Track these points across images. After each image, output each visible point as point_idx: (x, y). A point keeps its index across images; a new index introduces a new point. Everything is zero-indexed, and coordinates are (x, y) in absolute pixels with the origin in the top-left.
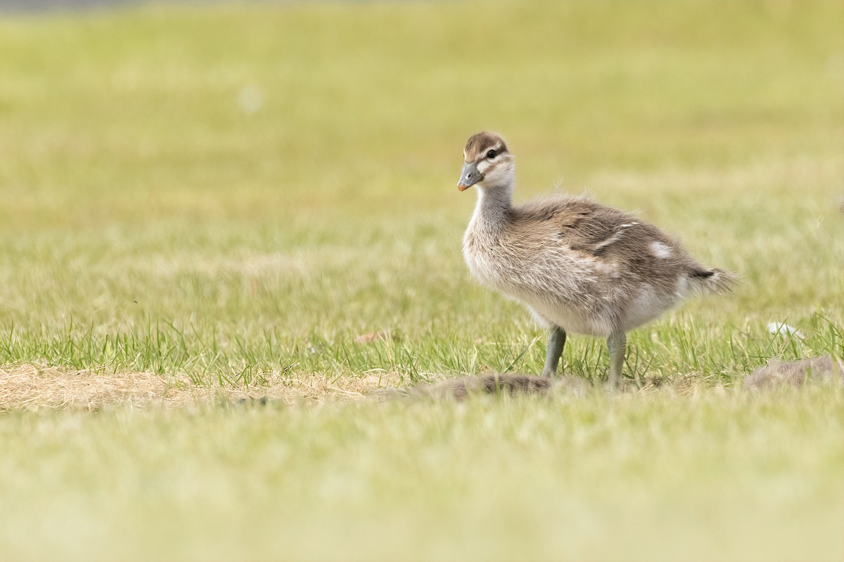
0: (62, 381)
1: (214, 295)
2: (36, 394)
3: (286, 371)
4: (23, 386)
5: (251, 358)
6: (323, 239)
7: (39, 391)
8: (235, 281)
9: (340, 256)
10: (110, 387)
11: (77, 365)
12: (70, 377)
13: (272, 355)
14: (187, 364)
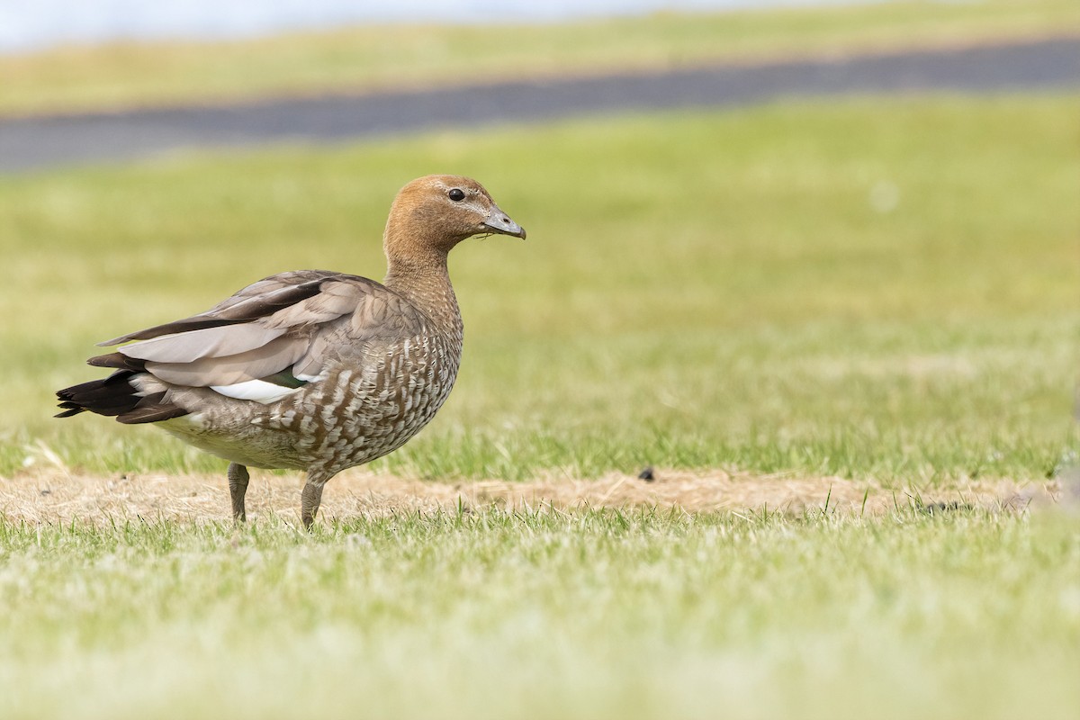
0: (752, 486)
1: (885, 398)
2: (727, 499)
3: (974, 476)
4: (715, 491)
5: (936, 462)
6: (985, 341)
7: (730, 496)
8: (903, 382)
9: (1005, 358)
10: (801, 492)
11: (767, 469)
12: (761, 482)
13: (957, 460)
14: (876, 468)
